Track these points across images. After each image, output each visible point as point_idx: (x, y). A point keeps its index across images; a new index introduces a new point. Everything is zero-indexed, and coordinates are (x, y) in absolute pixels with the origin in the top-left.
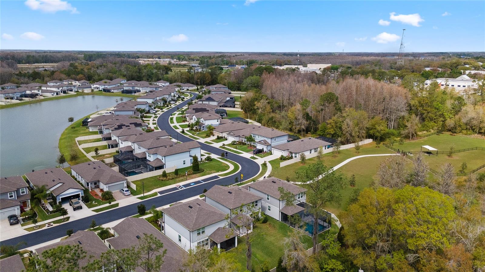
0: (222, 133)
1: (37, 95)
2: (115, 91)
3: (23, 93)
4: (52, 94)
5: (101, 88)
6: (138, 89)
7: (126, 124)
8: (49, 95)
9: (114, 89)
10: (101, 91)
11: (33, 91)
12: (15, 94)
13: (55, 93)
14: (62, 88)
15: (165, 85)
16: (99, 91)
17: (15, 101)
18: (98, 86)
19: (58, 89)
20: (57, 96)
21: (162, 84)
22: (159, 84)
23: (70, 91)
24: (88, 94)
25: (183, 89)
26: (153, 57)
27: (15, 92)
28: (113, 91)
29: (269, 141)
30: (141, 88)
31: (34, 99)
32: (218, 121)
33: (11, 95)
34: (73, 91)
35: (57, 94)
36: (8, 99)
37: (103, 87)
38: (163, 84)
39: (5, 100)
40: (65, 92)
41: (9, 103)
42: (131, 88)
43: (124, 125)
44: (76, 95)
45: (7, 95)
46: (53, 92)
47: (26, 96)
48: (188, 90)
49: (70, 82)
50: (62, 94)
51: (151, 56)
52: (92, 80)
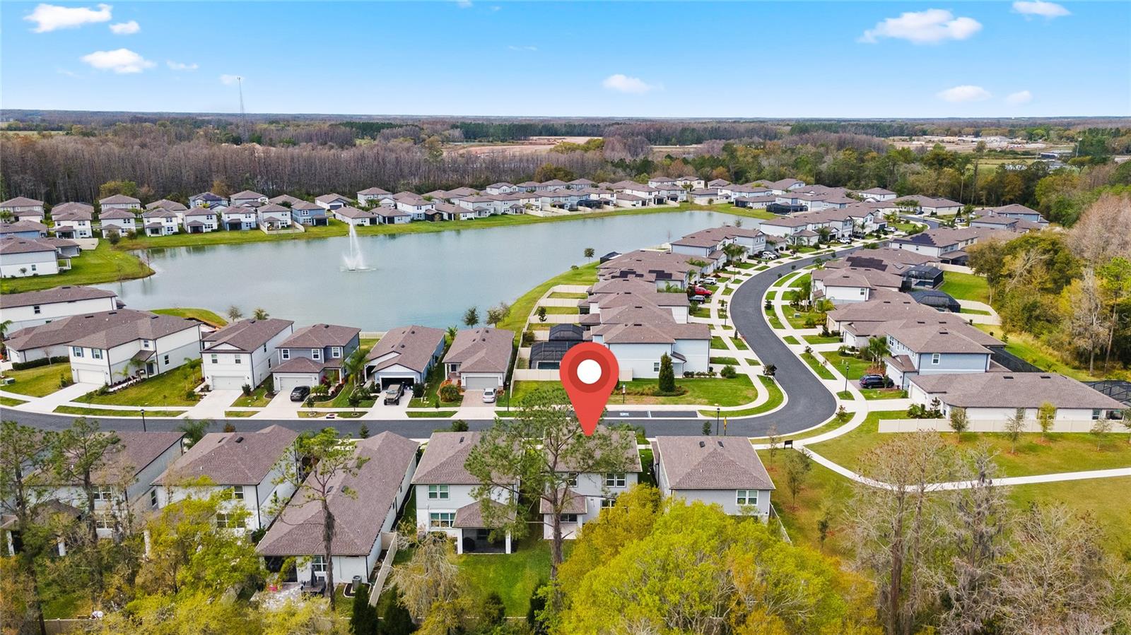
0: (840, 321)
1: (607, 203)
2: (756, 206)
3: (584, 198)
4: (634, 203)
5: (734, 196)
6: (803, 203)
7: (639, 272)
8: (627, 205)
9: (757, 200)
10: (733, 203)
11: (602, 196)
12: (569, 198)
13: (640, 202)
14: (657, 193)
15: (882, 199)
16: (729, 203)
17: (565, 212)
18: (729, 193)
19: (650, 193)
20: (644, 207)
21: (873, 196)
22: (869, 196)
23: (672, 199)
24: (701, 208)
25: (921, 213)
26: (960, 132)
27: (570, 196)
28: (751, 205)
29: (915, 359)
30: (810, 203)
31: (598, 211)
32: (862, 294)
33: (562, 200)
34: (679, 200)
35: (644, 204)
36: (555, 206)
37: (737, 195)
38: (878, 197)
39: (549, 208)
40: (660, 201)
41: (555, 215)
42: (790, 201)
43: (634, 273)
44: (677, 208)
45: (555, 199)
46: (637, 199)
47: (589, 204)
48: (933, 214)
49: (688, 183)
50: (652, 205)
51: (956, 129)
52: (744, 179)
